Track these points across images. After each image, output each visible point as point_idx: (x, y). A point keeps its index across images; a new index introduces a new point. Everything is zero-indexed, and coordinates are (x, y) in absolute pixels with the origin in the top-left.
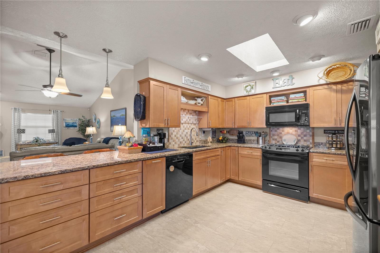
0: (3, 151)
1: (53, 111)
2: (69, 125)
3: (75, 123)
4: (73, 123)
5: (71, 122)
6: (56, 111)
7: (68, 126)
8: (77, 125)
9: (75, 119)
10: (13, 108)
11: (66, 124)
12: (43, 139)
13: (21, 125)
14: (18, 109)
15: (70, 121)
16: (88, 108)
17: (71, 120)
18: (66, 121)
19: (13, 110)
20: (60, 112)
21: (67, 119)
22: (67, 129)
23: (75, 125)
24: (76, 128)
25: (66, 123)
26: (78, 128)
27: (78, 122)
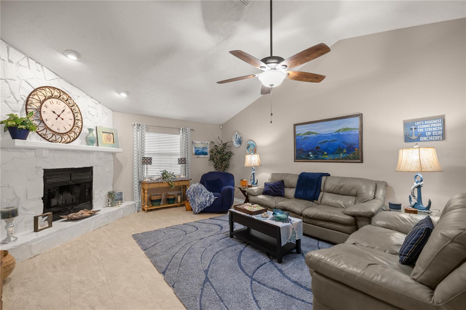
0: (123, 193)
1: (181, 129)
2: (199, 151)
3: (206, 148)
4: (204, 149)
5: (201, 146)
6: (185, 129)
7: (197, 153)
8: (208, 151)
9: (206, 142)
10: (136, 123)
11: (195, 150)
12: (173, 173)
13: (146, 151)
14: (142, 125)
15: (199, 144)
16: (221, 124)
17: (202, 143)
18: (195, 145)
19: (136, 127)
20: (189, 130)
21: (197, 142)
22: (197, 157)
23: (205, 151)
24: (206, 156)
25: (195, 148)
26: (208, 156)
27: (208, 146)
